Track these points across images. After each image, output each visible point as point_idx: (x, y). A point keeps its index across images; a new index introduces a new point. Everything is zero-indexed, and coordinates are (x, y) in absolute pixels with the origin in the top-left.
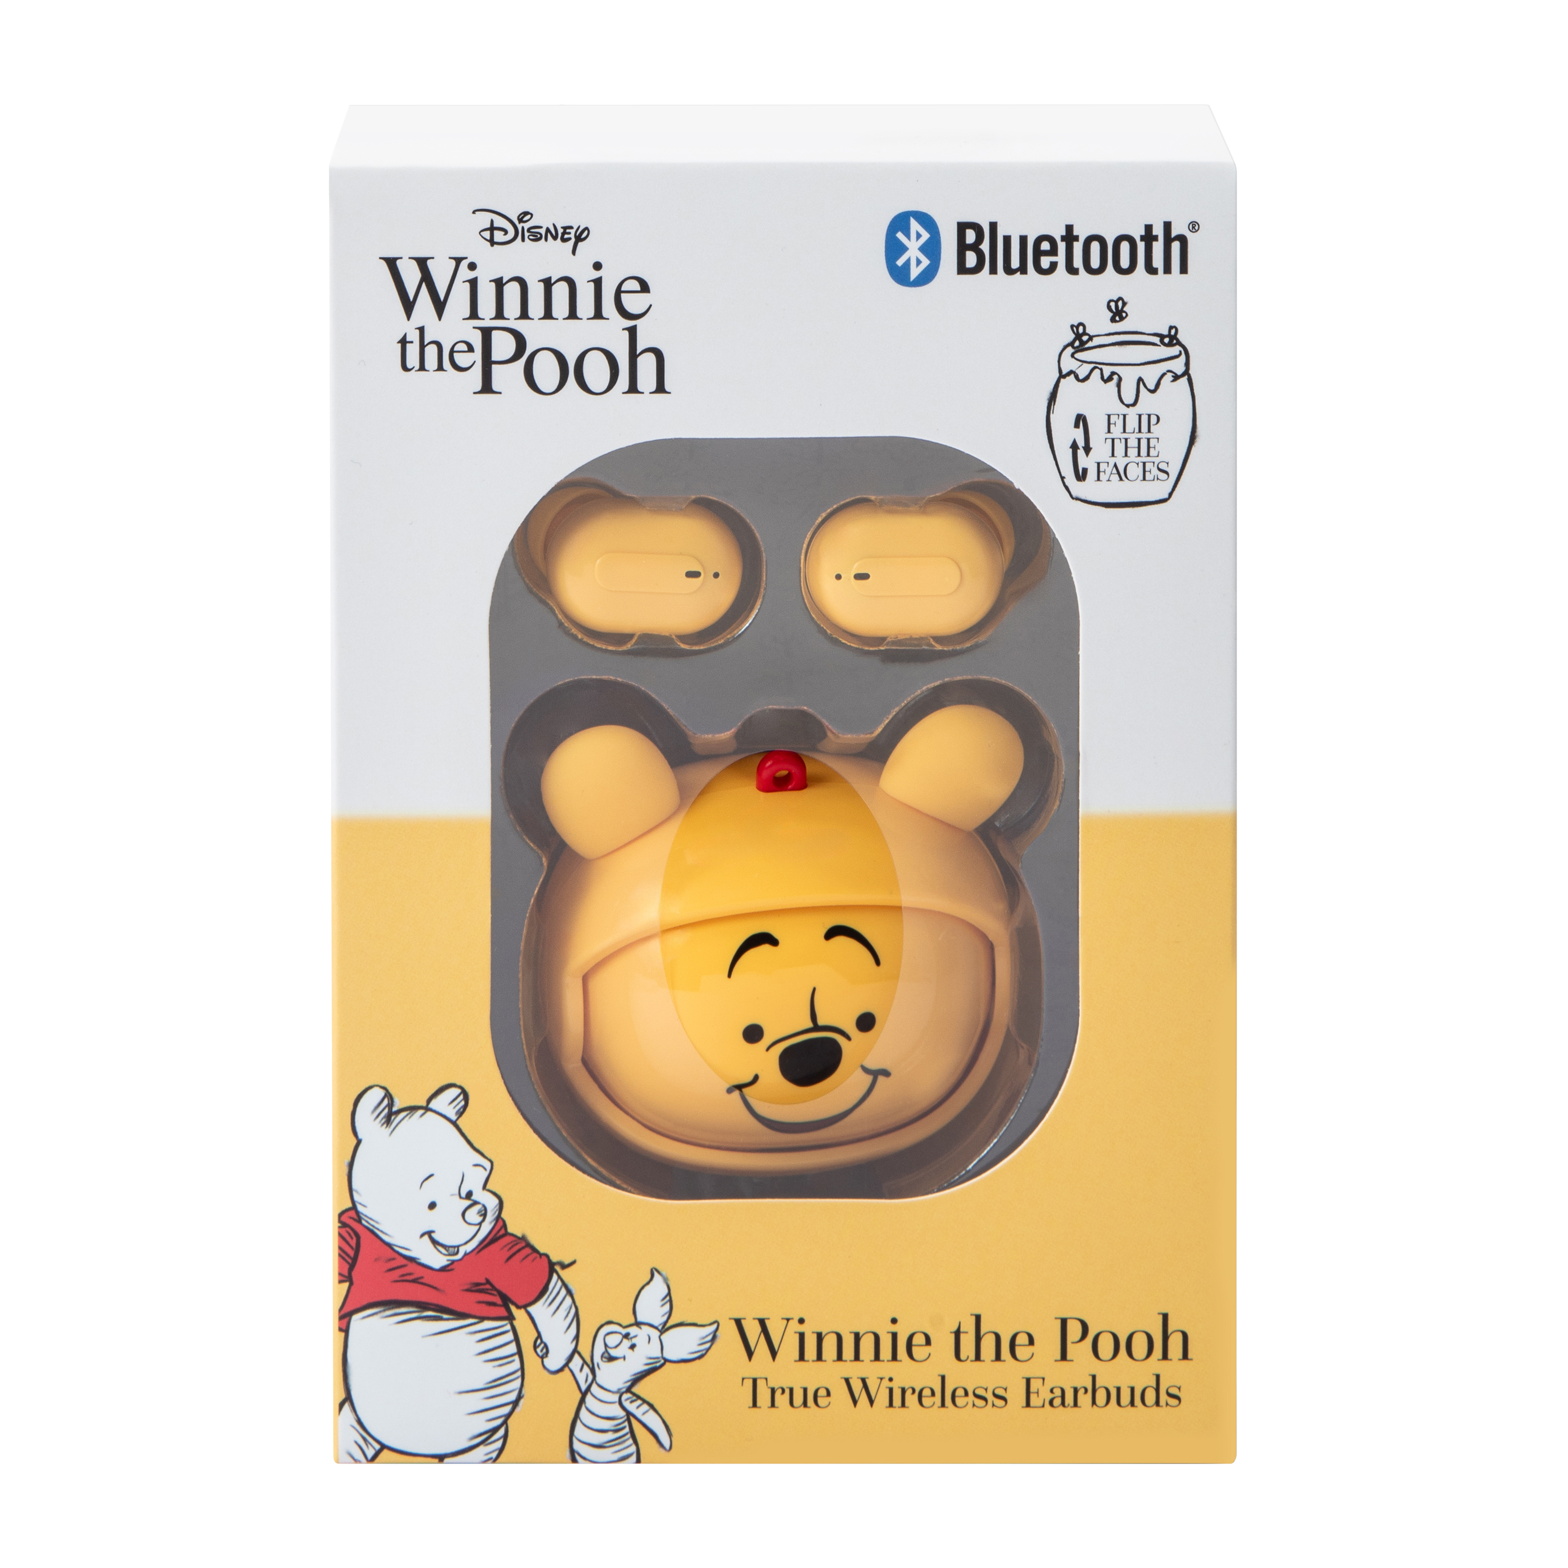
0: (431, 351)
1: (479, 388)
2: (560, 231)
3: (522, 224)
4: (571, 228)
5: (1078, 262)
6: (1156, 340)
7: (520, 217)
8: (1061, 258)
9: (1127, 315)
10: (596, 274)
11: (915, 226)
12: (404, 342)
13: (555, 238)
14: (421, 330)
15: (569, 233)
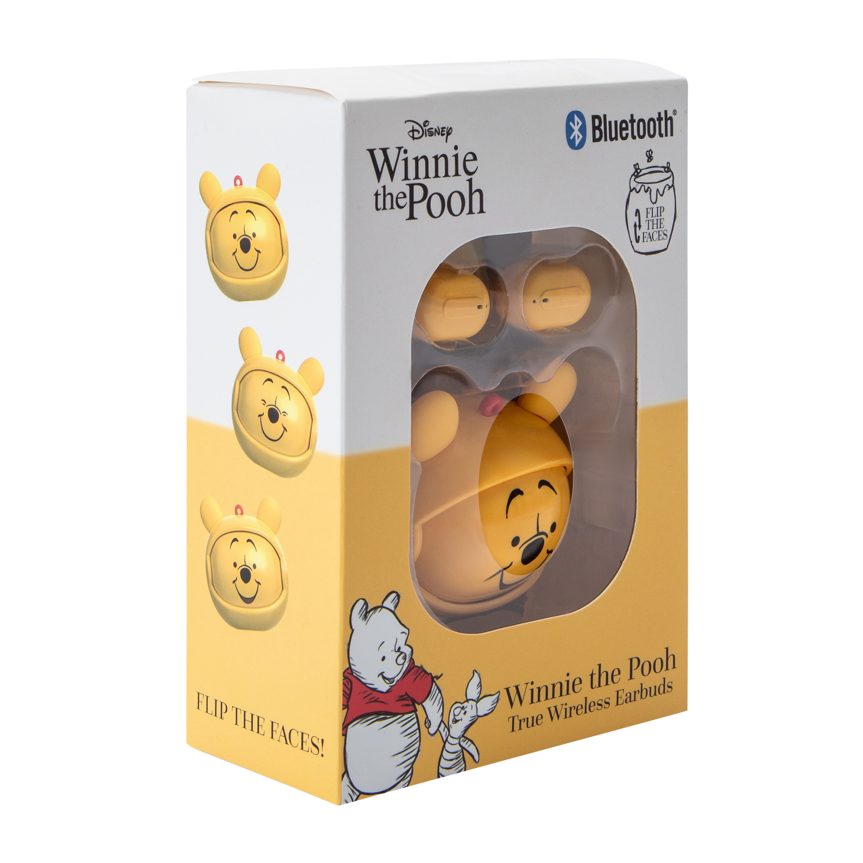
0: (388, 198)
1: (408, 217)
2: (441, 130)
3: (425, 128)
4: (445, 128)
5: (636, 134)
6: (662, 169)
7: (424, 124)
8: (629, 132)
9: (653, 158)
10: (455, 152)
11: (576, 119)
12: (377, 195)
13: (439, 134)
14: (384, 187)
15: (444, 131)
